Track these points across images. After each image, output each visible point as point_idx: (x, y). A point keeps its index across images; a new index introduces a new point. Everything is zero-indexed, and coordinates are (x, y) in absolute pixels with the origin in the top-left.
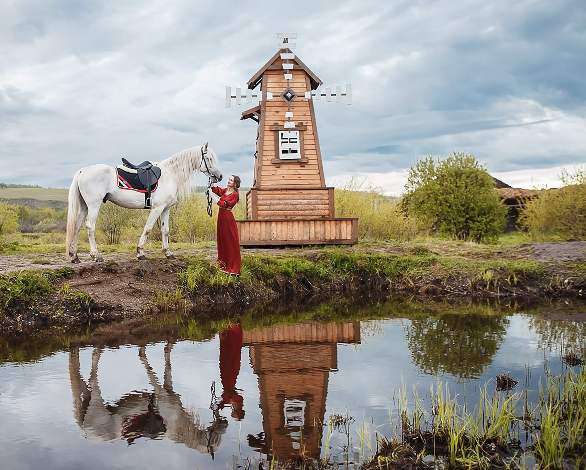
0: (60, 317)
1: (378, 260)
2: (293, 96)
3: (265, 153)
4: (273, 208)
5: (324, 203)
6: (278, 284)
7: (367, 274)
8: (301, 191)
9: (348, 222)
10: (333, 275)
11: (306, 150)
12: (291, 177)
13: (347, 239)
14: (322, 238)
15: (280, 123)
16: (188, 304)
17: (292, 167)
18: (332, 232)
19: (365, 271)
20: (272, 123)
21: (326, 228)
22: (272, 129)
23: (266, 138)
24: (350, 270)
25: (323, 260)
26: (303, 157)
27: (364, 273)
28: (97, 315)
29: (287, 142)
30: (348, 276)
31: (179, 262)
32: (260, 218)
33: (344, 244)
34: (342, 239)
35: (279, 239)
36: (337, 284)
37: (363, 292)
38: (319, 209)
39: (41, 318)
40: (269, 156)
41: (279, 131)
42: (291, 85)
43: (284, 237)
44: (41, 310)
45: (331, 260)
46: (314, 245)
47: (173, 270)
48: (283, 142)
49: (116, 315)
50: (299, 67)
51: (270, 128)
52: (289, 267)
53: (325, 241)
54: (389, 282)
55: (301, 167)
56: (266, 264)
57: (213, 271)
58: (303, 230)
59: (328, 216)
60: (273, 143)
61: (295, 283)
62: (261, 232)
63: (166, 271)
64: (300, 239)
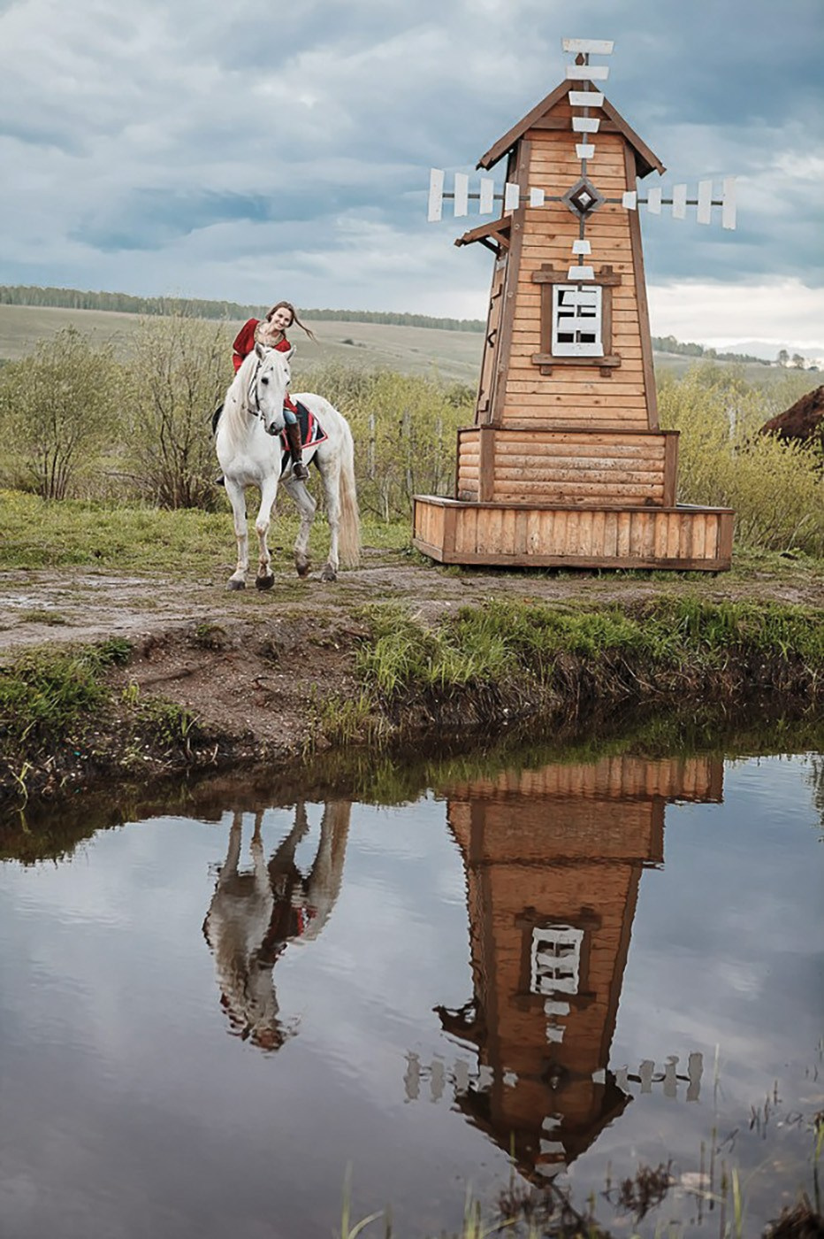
0: (135, 763)
1: (785, 623)
2: (593, 202)
3: (517, 338)
4: (530, 476)
5: (652, 468)
6: (563, 677)
7: (758, 654)
8: (600, 437)
9: (709, 517)
10: (683, 654)
11: (615, 335)
12: (577, 401)
13: (704, 560)
14: (646, 554)
15: (558, 266)
16: (384, 726)
17: (580, 375)
18: (671, 540)
19: (754, 647)
20: (538, 265)
21: (657, 531)
22: (536, 280)
23: (521, 300)
24: (720, 643)
25: (658, 617)
26: (607, 352)
27: (752, 651)
28: (203, 754)
29: (571, 315)
30: (716, 658)
31: (353, 624)
32: (499, 498)
33: (697, 571)
34: (694, 557)
35: (545, 552)
36: (690, 675)
37: (746, 695)
38: (639, 482)
39: (95, 765)
40: (526, 346)
41: (554, 286)
42: (589, 171)
43: (557, 548)
44: (94, 747)
45: (678, 617)
46: (627, 569)
47: (340, 643)
48: (561, 315)
49: (244, 754)
50: (611, 126)
51: (532, 277)
52: (588, 636)
53: (654, 563)
54: (810, 676)
55: (602, 376)
56: (536, 626)
57: (430, 649)
58: (602, 532)
59: (661, 500)
60: (537, 313)
61: (600, 674)
62: (503, 534)
63: (326, 646)
64: (595, 554)
